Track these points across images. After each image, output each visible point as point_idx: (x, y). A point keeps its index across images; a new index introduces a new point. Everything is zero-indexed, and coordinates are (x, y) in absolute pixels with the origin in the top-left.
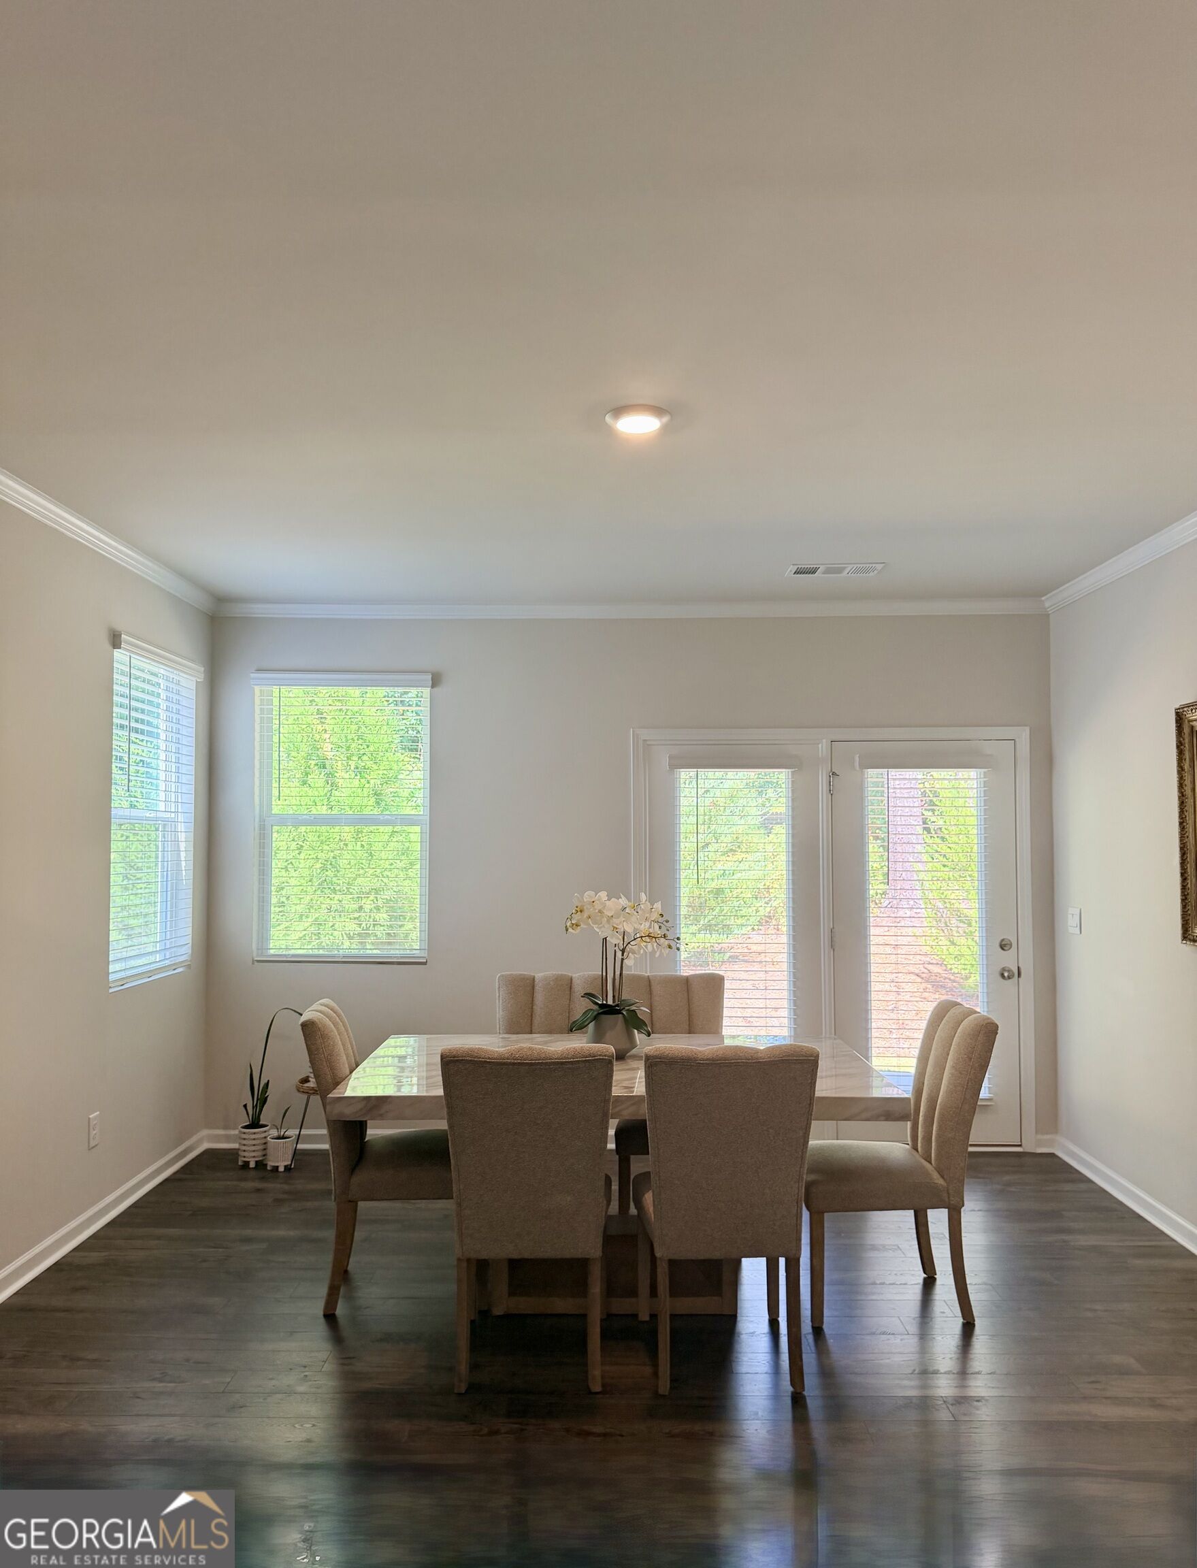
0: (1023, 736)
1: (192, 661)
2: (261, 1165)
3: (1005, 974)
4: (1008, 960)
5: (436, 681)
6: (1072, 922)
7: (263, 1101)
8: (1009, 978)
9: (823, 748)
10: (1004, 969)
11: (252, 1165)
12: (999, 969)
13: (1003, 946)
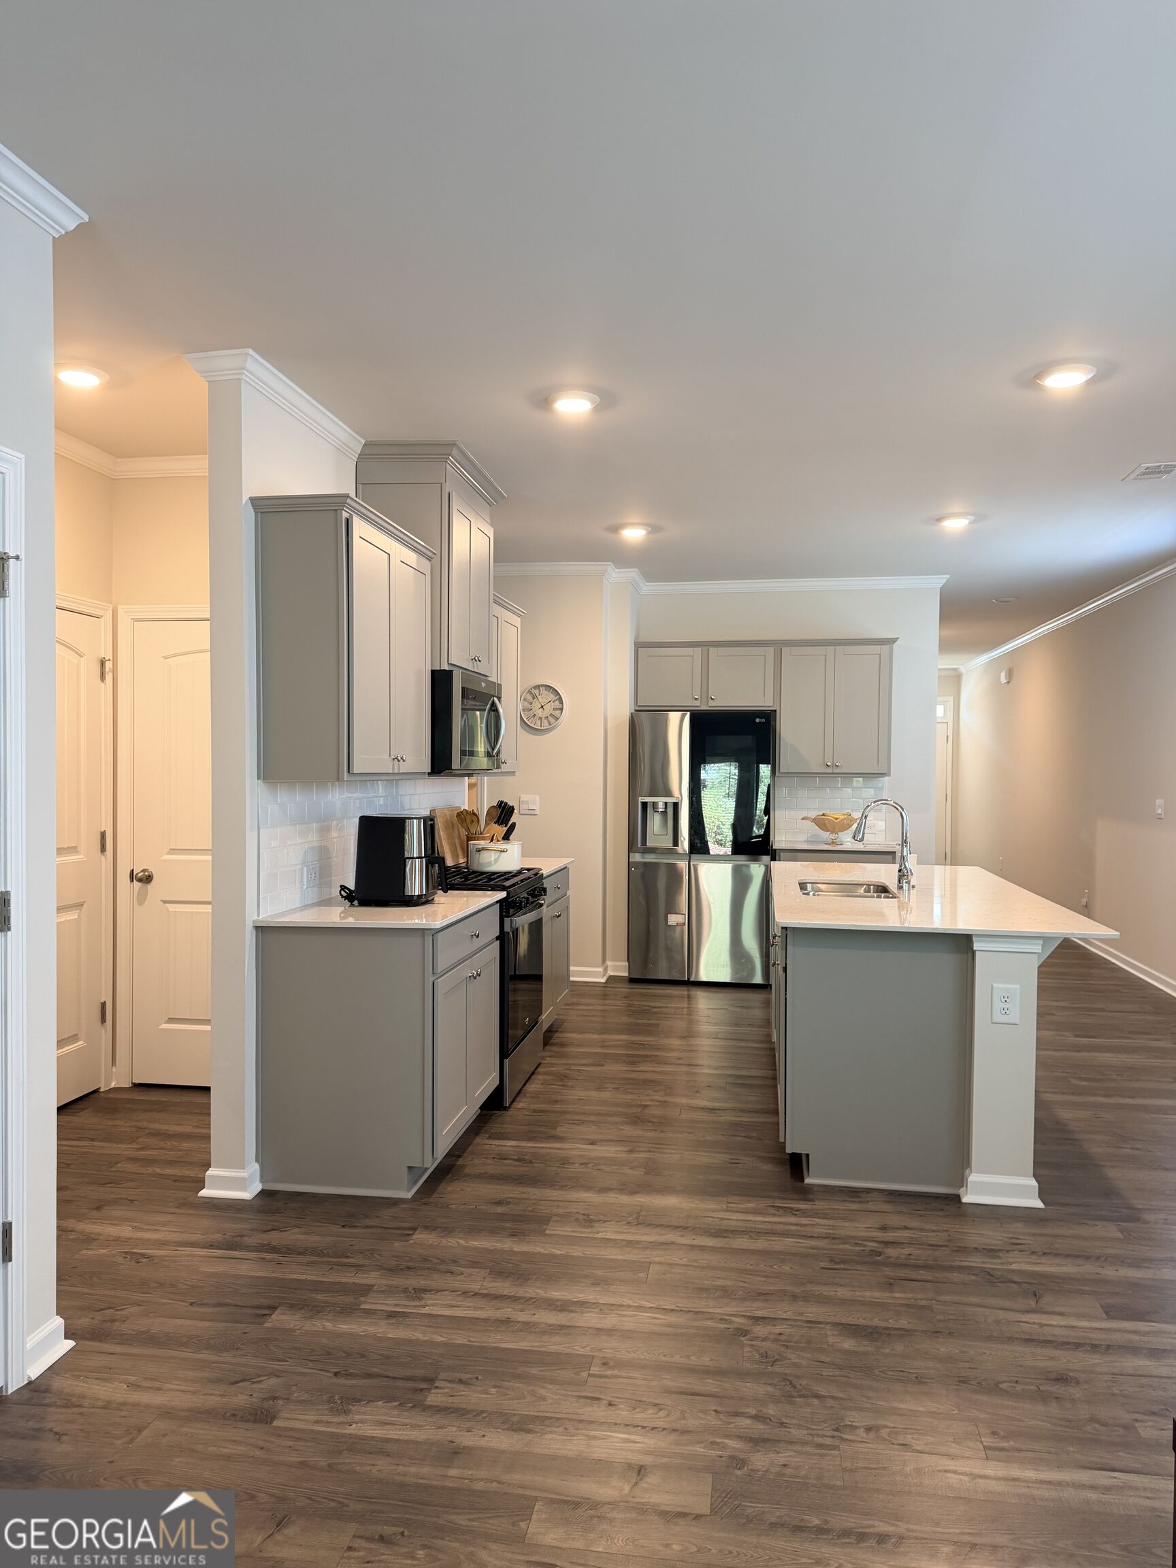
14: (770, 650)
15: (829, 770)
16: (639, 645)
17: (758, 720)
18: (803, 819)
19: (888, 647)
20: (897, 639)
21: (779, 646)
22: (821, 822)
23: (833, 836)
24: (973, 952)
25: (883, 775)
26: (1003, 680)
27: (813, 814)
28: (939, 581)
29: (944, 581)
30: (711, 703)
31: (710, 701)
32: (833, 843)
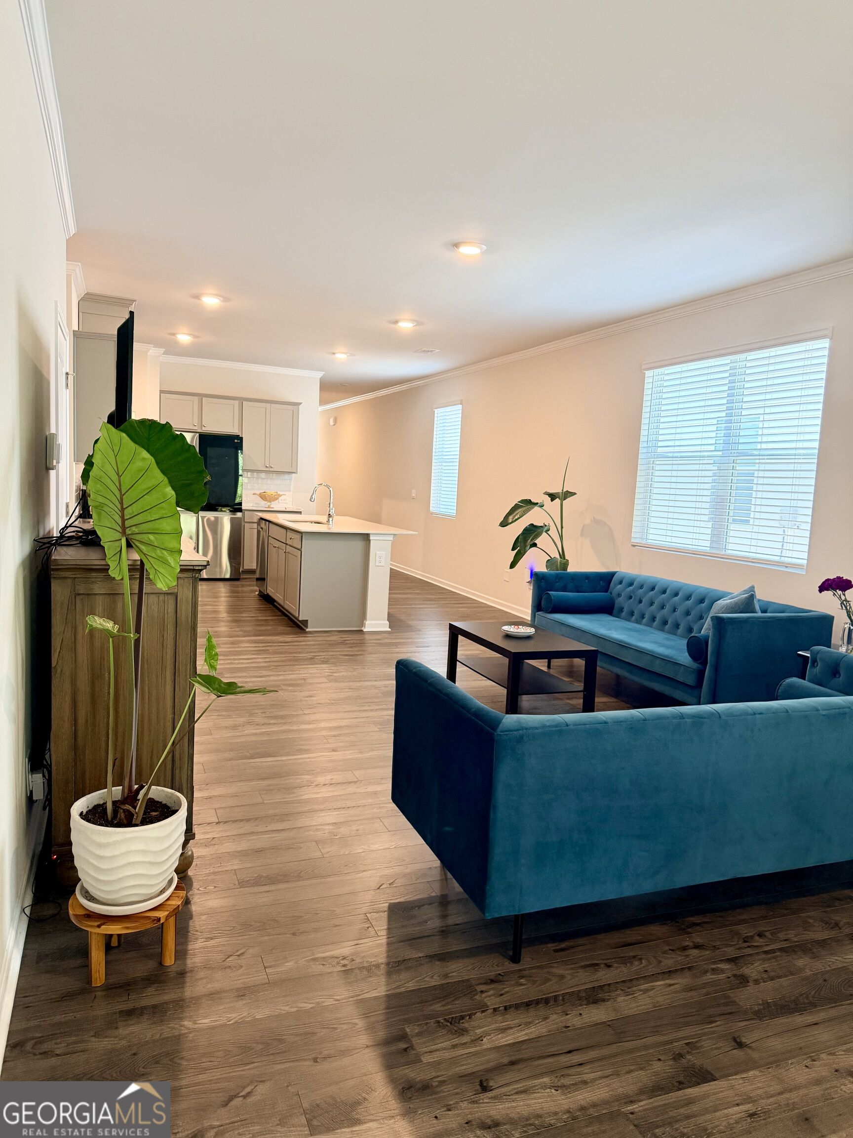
14: (237, 402)
15: (267, 469)
16: (161, 392)
17: (236, 441)
18: (254, 494)
19: (297, 407)
20: (301, 403)
21: (242, 400)
22: (263, 496)
23: (269, 504)
24: (369, 540)
25: (294, 473)
26: (332, 423)
27: (258, 492)
28: (319, 375)
29: (322, 375)
30: (204, 428)
31: (203, 428)
32: (269, 507)
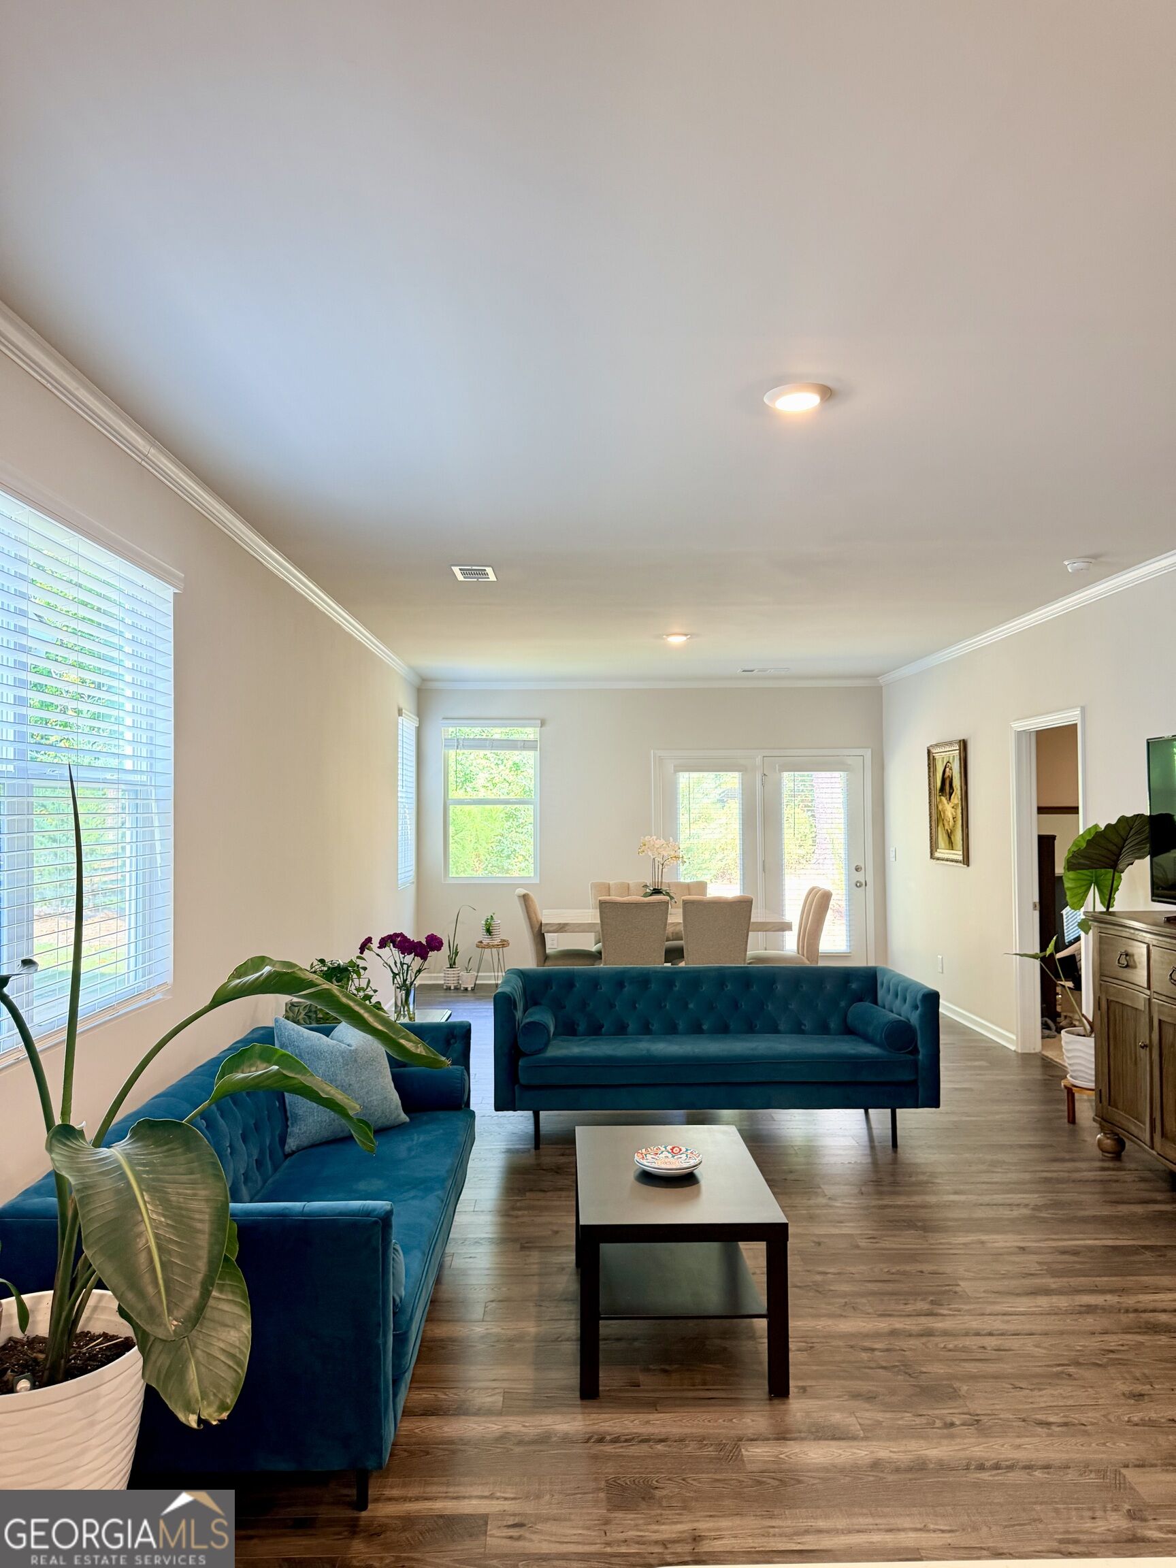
0: (868, 753)
1: (411, 712)
2: (456, 989)
3: (858, 885)
4: (860, 877)
5: (543, 723)
6: (892, 854)
7: (457, 953)
8: (860, 886)
9: (759, 760)
10: (857, 882)
11: (452, 988)
12: (855, 881)
13: (857, 869)
